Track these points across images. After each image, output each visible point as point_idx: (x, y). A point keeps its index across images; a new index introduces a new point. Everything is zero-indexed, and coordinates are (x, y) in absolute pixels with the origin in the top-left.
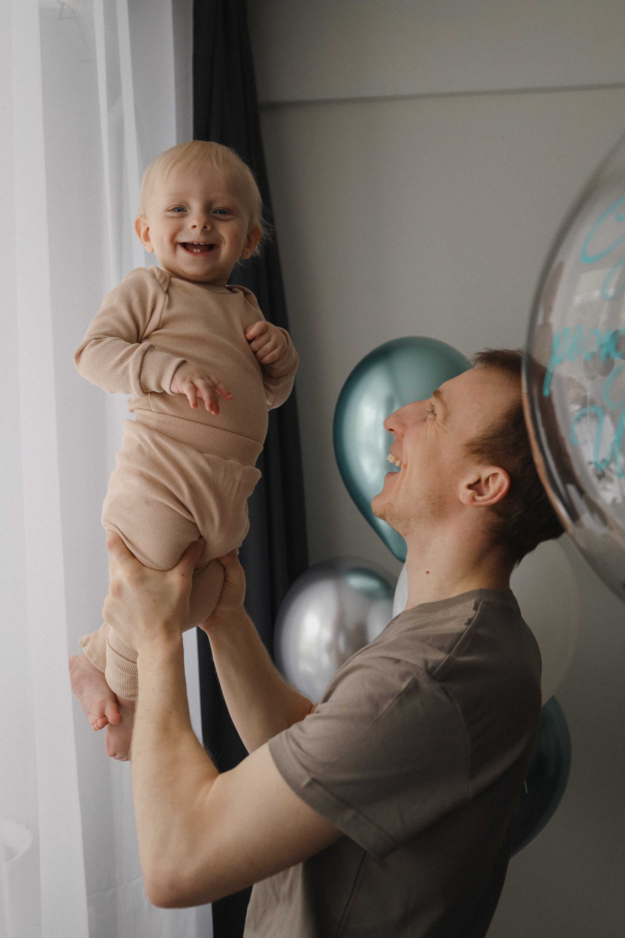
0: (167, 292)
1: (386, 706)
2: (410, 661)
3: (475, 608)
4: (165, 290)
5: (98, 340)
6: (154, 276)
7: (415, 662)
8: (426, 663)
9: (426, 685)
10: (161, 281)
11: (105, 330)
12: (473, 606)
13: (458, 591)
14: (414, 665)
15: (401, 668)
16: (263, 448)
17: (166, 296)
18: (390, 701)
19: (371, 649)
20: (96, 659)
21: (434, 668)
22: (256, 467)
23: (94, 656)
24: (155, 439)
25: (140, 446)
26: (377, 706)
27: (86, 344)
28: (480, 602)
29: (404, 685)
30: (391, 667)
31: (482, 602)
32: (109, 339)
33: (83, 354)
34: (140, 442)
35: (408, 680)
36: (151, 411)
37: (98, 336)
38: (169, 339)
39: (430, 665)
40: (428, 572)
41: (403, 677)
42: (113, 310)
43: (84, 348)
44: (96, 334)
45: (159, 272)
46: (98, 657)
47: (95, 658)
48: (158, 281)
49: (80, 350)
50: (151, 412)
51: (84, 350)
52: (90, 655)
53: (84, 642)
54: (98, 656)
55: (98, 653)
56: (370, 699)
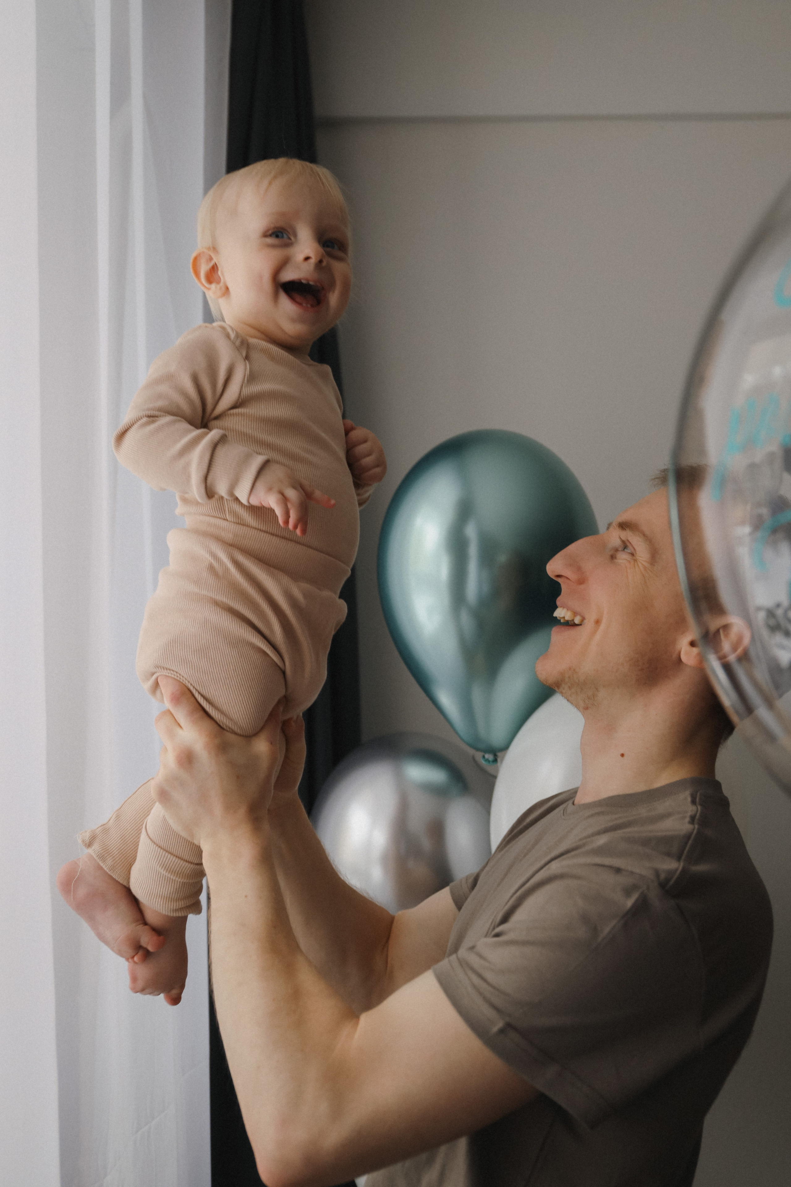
0: (247, 358)
1: (607, 930)
2: (637, 870)
3: (693, 802)
4: (244, 354)
5: (152, 418)
6: (228, 336)
7: (644, 872)
8: (657, 873)
9: (656, 902)
10: (238, 343)
11: (160, 403)
12: (689, 799)
13: (665, 779)
14: (641, 876)
15: (623, 880)
16: (350, 571)
17: (246, 365)
18: (614, 923)
19: (573, 853)
20: (113, 863)
21: (667, 880)
22: (340, 597)
23: (109, 859)
24: (236, 558)
25: (211, 567)
26: (595, 930)
27: (134, 422)
28: (696, 795)
29: (630, 903)
30: (611, 878)
31: (698, 794)
32: (168, 418)
33: (127, 436)
34: (213, 561)
35: (635, 897)
36: (224, 519)
37: (149, 412)
38: (250, 423)
39: (663, 876)
40: (622, 755)
41: (628, 892)
42: (168, 378)
43: (129, 429)
44: (148, 410)
45: (233, 332)
46: (115, 861)
47: (109, 862)
48: (234, 343)
49: (123, 431)
50: (226, 522)
51: (128, 432)
52: (103, 858)
53: (88, 841)
54: (113, 859)
55: (114, 855)
56: (585, 919)
